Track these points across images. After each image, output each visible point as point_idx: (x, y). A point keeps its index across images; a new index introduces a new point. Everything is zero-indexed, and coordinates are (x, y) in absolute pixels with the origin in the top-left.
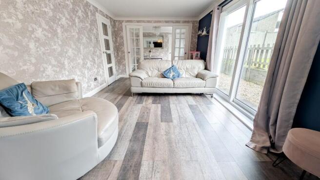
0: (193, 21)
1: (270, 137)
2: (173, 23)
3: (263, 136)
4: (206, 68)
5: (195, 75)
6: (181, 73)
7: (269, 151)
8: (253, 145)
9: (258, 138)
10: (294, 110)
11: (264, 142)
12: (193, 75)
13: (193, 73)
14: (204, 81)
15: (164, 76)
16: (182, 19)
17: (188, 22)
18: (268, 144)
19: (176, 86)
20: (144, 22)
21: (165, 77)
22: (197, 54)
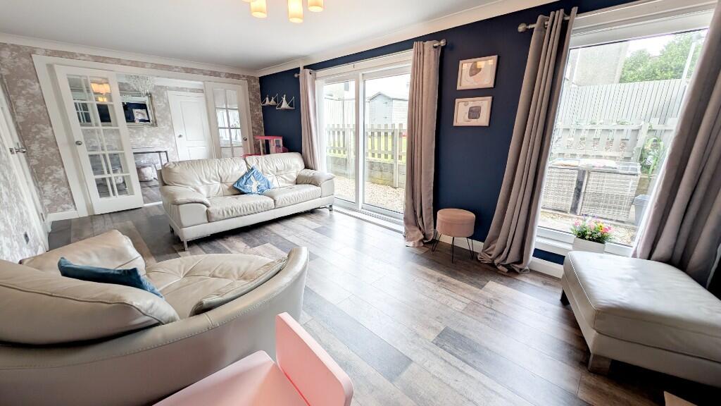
0: (248, 76)
1: (420, 229)
2: (205, 74)
3: (415, 231)
4: (307, 167)
5: (294, 180)
6: (270, 180)
7: (424, 243)
8: (411, 244)
9: (412, 235)
10: (432, 197)
11: (418, 235)
12: (290, 180)
13: (289, 177)
14: (319, 188)
15: (239, 192)
16: (225, 70)
17: (238, 77)
18: (422, 237)
19: (279, 204)
20: (119, 61)
21: (243, 193)
22: (277, 142)
